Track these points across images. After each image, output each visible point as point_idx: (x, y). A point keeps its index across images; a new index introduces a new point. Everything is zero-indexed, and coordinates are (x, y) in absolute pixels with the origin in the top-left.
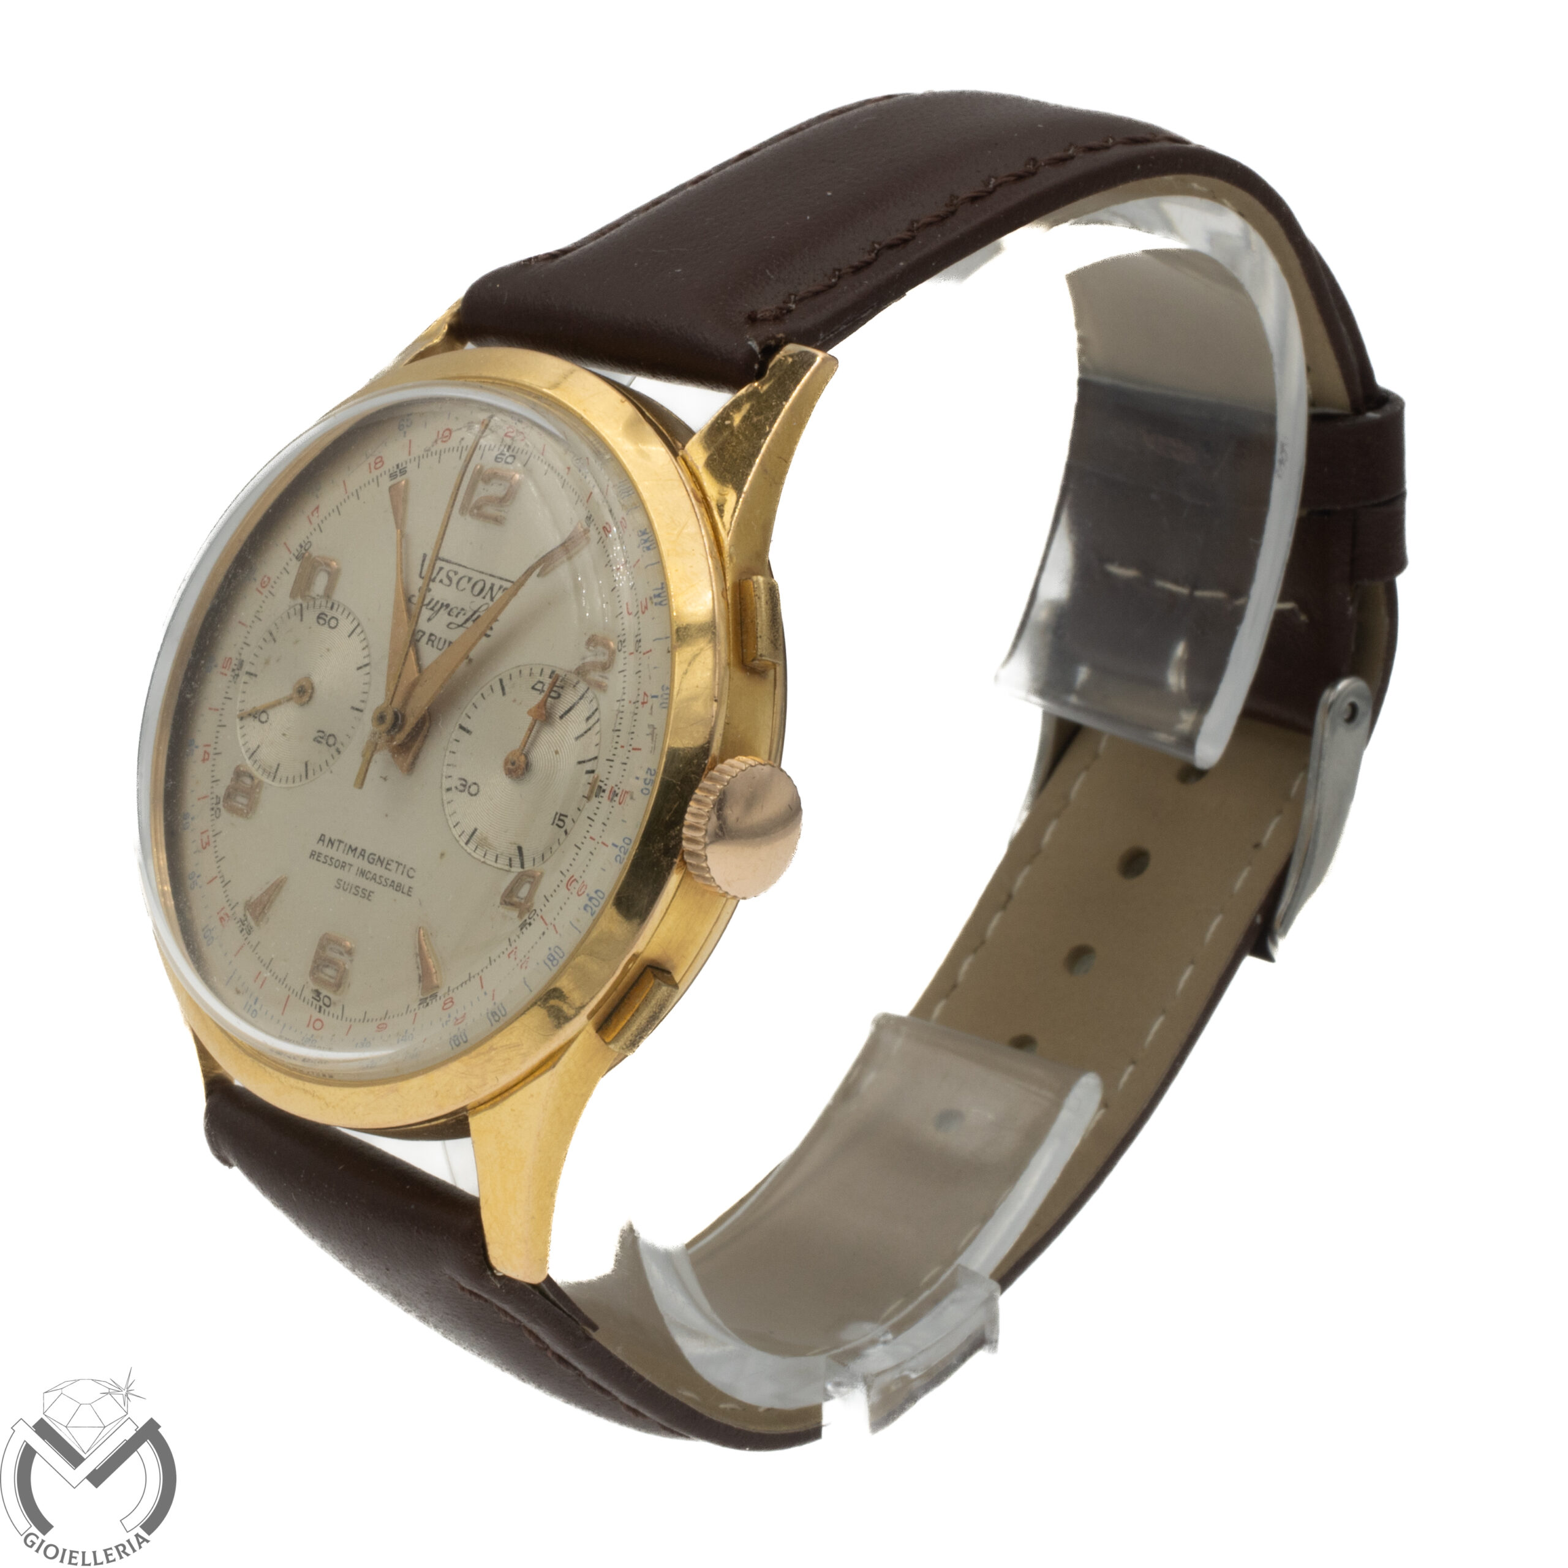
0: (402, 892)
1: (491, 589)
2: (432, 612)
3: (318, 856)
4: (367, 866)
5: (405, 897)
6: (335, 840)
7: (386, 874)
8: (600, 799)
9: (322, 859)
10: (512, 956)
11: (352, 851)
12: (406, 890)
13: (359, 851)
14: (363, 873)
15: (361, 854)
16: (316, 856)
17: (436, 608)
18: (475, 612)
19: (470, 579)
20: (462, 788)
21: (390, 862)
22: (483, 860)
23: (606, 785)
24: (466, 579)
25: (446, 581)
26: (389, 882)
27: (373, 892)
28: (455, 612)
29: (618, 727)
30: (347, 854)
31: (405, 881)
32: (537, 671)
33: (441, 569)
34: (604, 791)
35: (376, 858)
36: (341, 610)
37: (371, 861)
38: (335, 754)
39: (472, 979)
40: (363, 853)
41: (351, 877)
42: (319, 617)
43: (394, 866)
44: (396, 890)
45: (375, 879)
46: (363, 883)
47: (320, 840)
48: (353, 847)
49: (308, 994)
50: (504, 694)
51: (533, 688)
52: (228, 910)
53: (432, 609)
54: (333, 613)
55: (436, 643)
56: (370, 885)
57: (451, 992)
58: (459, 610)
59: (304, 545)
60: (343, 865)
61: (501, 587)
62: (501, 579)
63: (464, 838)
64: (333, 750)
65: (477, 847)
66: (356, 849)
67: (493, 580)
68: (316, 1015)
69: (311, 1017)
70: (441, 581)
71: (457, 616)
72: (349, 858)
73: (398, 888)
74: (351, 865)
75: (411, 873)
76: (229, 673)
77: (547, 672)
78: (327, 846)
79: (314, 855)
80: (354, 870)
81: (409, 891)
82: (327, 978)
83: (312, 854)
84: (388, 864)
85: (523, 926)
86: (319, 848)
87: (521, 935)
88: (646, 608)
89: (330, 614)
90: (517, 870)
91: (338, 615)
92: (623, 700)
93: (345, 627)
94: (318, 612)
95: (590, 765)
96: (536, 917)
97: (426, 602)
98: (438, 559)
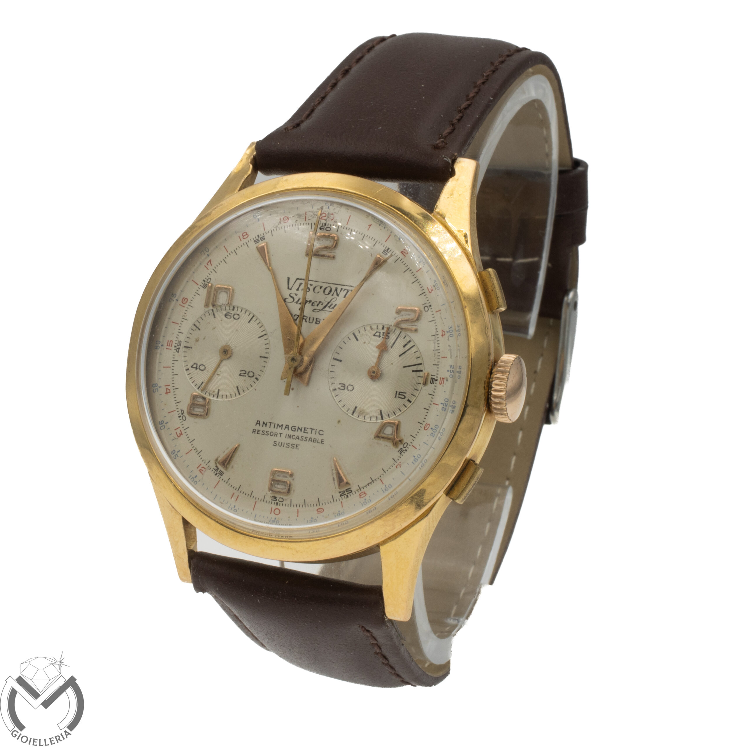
0: (318, 443)
3: (258, 432)
4: (290, 432)
5: (320, 444)
6: (267, 423)
7: (305, 435)
8: (435, 384)
9: (261, 432)
10: (398, 467)
11: (280, 426)
12: (320, 441)
13: (284, 427)
14: (290, 437)
15: (286, 428)
16: (256, 432)
18: (329, 303)
19: (321, 287)
20: (343, 388)
21: (306, 429)
22: (364, 420)
23: (436, 377)
24: (318, 288)
26: (308, 439)
27: (299, 445)
28: (316, 304)
29: (437, 348)
30: (277, 428)
31: (317, 436)
32: (374, 327)
33: (301, 284)
34: (435, 380)
35: (297, 428)
36: (240, 310)
37: (294, 430)
38: (255, 380)
39: (375, 481)
40: (287, 427)
41: (283, 439)
42: (226, 315)
43: (309, 431)
44: (313, 442)
45: (299, 438)
46: (291, 441)
47: (257, 423)
48: (280, 425)
49: (268, 499)
50: (357, 340)
51: (374, 335)
52: (204, 465)
54: (235, 312)
55: (308, 320)
56: (296, 442)
57: (362, 489)
58: (318, 303)
59: (206, 280)
60: (276, 435)
61: (342, 289)
63: (351, 412)
65: (359, 415)
66: (282, 425)
67: (336, 286)
68: (274, 507)
69: (272, 508)
71: (318, 305)
72: (279, 430)
73: (315, 441)
74: (281, 434)
75: (321, 433)
76: (173, 348)
77: (380, 327)
78: (263, 426)
79: (255, 432)
80: (283, 436)
81: (322, 441)
83: (254, 431)
84: (305, 430)
85: (401, 451)
86: (257, 427)
87: (401, 456)
88: (432, 290)
89: (233, 312)
90: (380, 421)
91: (239, 312)
92: (437, 335)
93: (245, 318)
94: (225, 313)
95: (415, 368)
96: (408, 446)
97: (296, 300)
98: (298, 279)
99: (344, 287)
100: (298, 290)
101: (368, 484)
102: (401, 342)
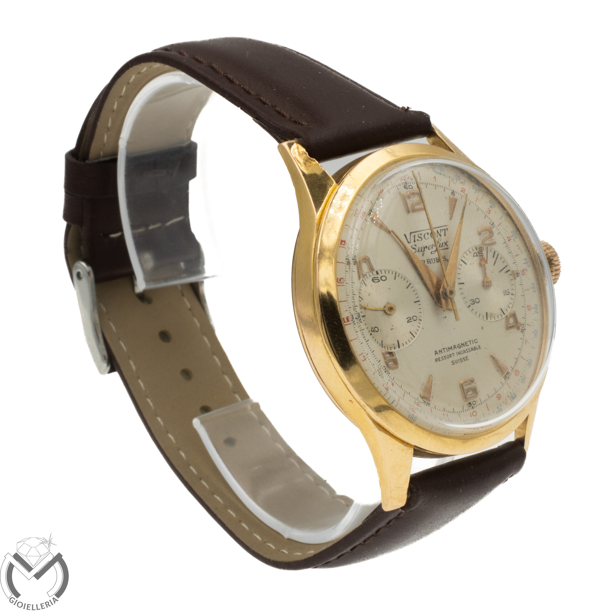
0: (477, 349)
1: (438, 232)
2: (422, 252)
3: (439, 359)
4: (458, 350)
5: (479, 350)
6: (441, 350)
7: (468, 347)
8: (520, 277)
9: (441, 359)
10: (527, 343)
11: (450, 349)
12: (478, 347)
13: (453, 347)
14: (459, 353)
15: (454, 348)
16: (438, 360)
17: (423, 250)
18: (438, 243)
19: (428, 234)
20: (473, 303)
21: (466, 343)
22: (495, 320)
23: (518, 271)
24: (426, 235)
25: (420, 239)
26: (471, 349)
27: (467, 357)
28: (431, 247)
29: (510, 251)
30: (449, 351)
31: (475, 345)
32: (471, 250)
33: (414, 236)
34: (519, 273)
35: (461, 345)
36: (383, 272)
37: (459, 347)
38: (420, 322)
39: (518, 359)
40: (455, 347)
41: (456, 357)
43: (469, 343)
44: (475, 350)
45: (465, 352)
46: (462, 356)
47: (436, 353)
48: (450, 347)
49: (466, 407)
50: (466, 264)
51: (474, 256)
52: (417, 401)
53: (421, 251)
55: (431, 262)
56: (465, 355)
57: (514, 368)
58: (431, 246)
60: (450, 356)
61: (441, 230)
62: (439, 227)
64: (418, 321)
65: (491, 318)
66: (451, 347)
67: (437, 229)
68: (472, 411)
69: (470, 413)
70: (418, 240)
72: (451, 352)
73: (475, 349)
74: (453, 354)
75: (476, 341)
77: (474, 249)
78: (440, 354)
79: (437, 360)
80: (455, 354)
81: (479, 347)
82: (470, 396)
83: (436, 360)
84: (466, 344)
85: (522, 331)
86: (437, 356)
87: (524, 335)
88: (490, 211)
89: (379, 276)
90: (504, 316)
91: (383, 274)
92: (506, 242)
93: (390, 277)
94: (371, 279)
95: (505, 270)
96: (525, 326)
97: (417, 250)
98: (411, 233)
99: (442, 228)
100: (415, 241)
101: (516, 363)
102: (490, 255)
